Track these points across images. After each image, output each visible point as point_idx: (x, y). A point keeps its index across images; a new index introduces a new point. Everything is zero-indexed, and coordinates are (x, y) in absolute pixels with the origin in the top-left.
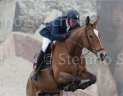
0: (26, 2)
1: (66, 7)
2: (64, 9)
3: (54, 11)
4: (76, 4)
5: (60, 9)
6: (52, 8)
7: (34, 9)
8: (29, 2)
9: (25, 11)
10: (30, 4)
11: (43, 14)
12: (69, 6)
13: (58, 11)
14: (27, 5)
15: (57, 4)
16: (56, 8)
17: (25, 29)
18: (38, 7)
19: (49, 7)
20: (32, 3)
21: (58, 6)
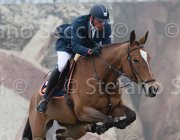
0: (9, 5)
1: (68, 11)
2: (66, 15)
3: (51, 17)
4: (83, 7)
5: (60, 15)
6: (48, 13)
7: (21, 15)
8: (15, 5)
9: (9, 19)
10: (16, 9)
11: (35, 22)
12: (74, 11)
13: (57, 18)
14: (11, 10)
15: (56, 8)
16: (54, 14)
17: (8, 45)
18: (28, 13)
19: (43, 12)
20: (18, 7)
21: (56, 11)
